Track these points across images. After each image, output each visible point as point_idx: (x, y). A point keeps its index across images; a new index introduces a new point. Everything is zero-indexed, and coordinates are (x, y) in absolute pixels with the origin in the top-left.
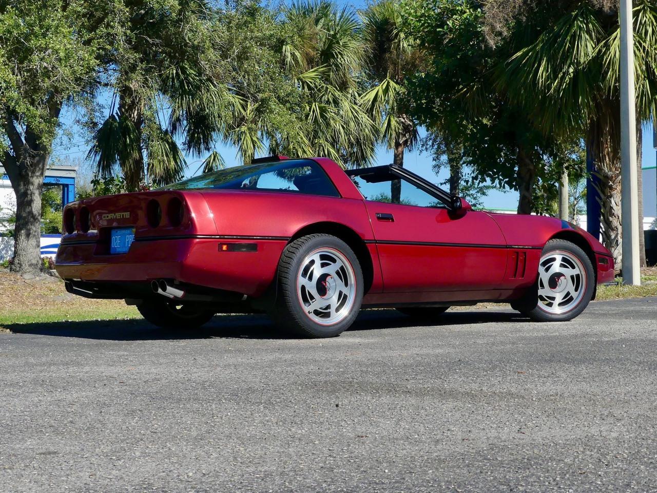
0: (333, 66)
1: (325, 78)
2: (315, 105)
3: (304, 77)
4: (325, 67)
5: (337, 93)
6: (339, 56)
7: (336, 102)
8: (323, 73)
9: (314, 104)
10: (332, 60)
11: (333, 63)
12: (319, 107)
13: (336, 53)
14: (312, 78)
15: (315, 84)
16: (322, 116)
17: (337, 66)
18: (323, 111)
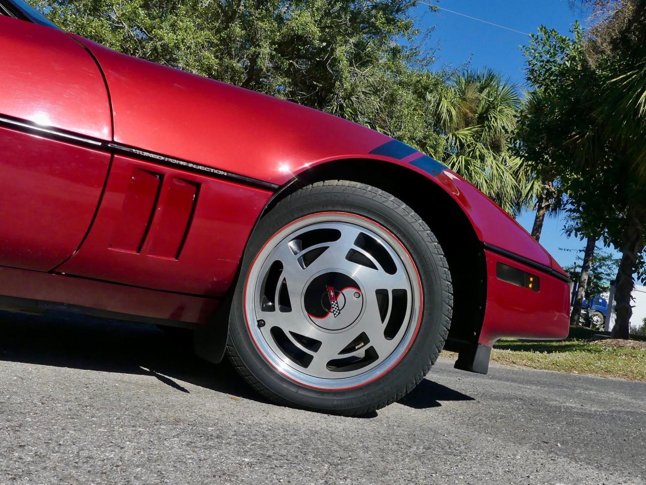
0: (486, 128)
1: (477, 137)
2: (462, 158)
3: (458, 134)
4: (479, 127)
5: (485, 151)
6: (493, 119)
7: (482, 158)
8: (477, 132)
9: (461, 156)
10: (486, 122)
11: (487, 125)
12: (465, 160)
13: (491, 117)
14: (465, 135)
15: (466, 140)
16: (467, 168)
17: (489, 128)
18: (467, 163)
